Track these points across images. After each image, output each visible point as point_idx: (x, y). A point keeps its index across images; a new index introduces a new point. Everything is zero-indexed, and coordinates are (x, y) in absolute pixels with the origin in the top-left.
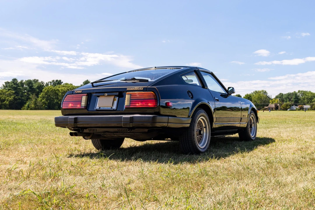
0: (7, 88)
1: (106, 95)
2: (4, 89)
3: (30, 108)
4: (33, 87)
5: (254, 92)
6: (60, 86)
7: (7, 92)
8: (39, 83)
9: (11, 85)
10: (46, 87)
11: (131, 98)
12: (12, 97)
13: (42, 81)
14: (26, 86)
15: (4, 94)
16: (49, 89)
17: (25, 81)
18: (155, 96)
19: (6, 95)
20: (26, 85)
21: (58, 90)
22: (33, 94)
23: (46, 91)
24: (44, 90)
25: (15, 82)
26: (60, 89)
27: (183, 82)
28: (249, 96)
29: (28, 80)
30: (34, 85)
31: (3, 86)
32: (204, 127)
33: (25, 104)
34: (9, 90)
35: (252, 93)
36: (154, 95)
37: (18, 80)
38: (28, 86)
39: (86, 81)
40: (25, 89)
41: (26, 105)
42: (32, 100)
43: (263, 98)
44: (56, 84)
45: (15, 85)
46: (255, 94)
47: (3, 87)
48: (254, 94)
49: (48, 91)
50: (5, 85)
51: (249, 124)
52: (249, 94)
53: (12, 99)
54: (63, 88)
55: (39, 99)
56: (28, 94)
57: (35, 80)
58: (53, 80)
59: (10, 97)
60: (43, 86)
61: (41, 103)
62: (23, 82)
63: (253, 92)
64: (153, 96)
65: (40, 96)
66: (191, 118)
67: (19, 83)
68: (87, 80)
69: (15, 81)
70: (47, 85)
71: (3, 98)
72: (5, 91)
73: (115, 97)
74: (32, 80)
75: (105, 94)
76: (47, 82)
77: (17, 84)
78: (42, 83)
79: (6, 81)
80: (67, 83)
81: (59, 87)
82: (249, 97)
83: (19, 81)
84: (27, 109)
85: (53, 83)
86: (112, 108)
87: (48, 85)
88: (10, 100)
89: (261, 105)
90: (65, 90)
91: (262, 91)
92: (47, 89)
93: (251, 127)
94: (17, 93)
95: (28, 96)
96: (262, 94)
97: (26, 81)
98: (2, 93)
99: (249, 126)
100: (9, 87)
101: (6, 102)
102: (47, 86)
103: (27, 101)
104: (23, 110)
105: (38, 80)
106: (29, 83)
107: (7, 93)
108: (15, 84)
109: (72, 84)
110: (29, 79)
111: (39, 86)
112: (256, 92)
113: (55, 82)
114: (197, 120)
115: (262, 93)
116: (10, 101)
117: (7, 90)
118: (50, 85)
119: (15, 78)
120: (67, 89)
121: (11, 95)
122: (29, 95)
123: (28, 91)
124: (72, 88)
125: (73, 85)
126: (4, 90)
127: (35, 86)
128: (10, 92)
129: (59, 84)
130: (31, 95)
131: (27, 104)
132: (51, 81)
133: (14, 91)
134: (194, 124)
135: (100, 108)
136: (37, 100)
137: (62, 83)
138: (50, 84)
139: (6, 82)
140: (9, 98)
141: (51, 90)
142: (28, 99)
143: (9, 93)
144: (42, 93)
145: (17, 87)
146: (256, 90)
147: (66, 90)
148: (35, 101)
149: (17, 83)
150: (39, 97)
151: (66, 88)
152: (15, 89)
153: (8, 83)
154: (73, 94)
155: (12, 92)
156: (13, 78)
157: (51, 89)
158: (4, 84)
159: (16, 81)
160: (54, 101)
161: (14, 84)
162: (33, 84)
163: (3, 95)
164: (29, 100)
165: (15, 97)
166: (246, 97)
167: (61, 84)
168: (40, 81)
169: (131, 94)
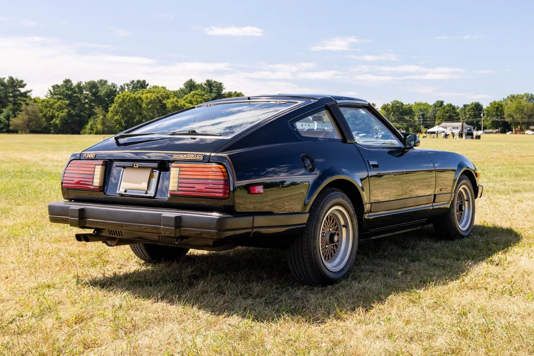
0: (55, 96)
1: (136, 166)
2: (52, 97)
3: (94, 131)
4: (99, 94)
5: (508, 97)
6: (143, 91)
7: (56, 103)
8: (108, 86)
9: (62, 90)
10: (121, 94)
11: (180, 176)
12: (65, 112)
13: (114, 83)
14: (88, 92)
15: (51, 106)
16: (125, 97)
17: (84, 84)
18: (225, 174)
19: (54, 109)
20: (86, 91)
21: (140, 98)
22: (99, 107)
23: (120, 100)
24: (116, 98)
25: (68, 86)
26: (144, 96)
27: (296, 135)
28: (499, 105)
29: (90, 82)
30: (100, 89)
31: (49, 92)
32: (344, 226)
33: (86, 124)
34: (59, 99)
35: (505, 100)
36: (223, 172)
37: (72, 82)
38: (91, 93)
39: (189, 81)
40: (86, 98)
41: (88, 126)
42: (98, 117)
43: (526, 109)
44: (137, 87)
45: (68, 91)
46: (511, 101)
47: (49, 95)
48: (509, 102)
49: (124, 100)
50: (52, 91)
51: (456, 202)
52: (497, 102)
53: (64, 115)
54: (149, 95)
55: (110, 115)
56: (90, 106)
57: (101, 80)
58: (131, 80)
59: (62, 112)
60: (116, 91)
61: (113, 121)
62: (82, 85)
63: (506, 97)
64: (221, 174)
65: (110, 109)
66: (309, 212)
67: (74, 87)
68: (191, 80)
69: (67, 84)
70: (122, 89)
71: (51, 114)
72: (52, 101)
73: (152, 172)
74: (96, 81)
75: (134, 164)
76: (122, 85)
77: (72, 89)
78: (114, 86)
79: (54, 84)
80: (157, 85)
81: (143, 94)
82: (497, 108)
83: (75, 83)
84: (91, 133)
85: (132, 87)
86: (146, 193)
87: (124, 90)
88: (61, 116)
89: (524, 123)
90: (152, 98)
91: (525, 94)
92: (121, 98)
93: (461, 209)
94: (72, 105)
95: (91, 111)
96: (526, 100)
97: (86, 83)
98: (48, 105)
99: (456, 207)
100: (60, 94)
101: (54, 120)
102: (122, 92)
103: (90, 120)
104: (84, 134)
105: (106, 81)
106: (93, 86)
107: (56, 105)
108: (68, 88)
109: (165, 88)
110: (92, 80)
111: (109, 91)
112: (513, 97)
113: (135, 84)
114: (323, 215)
115: (525, 98)
116: (62, 119)
117: (55, 100)
118: (126, 90)
119: (67, 79)
120: (155, 96)
121: (63, 109)
122: (93, 107)
123: (91, 101)
124: (165, 94)
125: (167, 89)
126: (51, 99)
127: (103, 91)
128: (61, 102)
129: (143, 88)
130: (96, 108)
131: (90, 123)
132: (129, 83)
133: (67, 102)
134: (316, 224)
135: (126, 191)
136: (105, 116)
137: (148, 85)
138: (126, 87)
139: (54, 86)
140: (59, 114)
141: (128, 98)
142: (92, 114)
143: (60, 106)
144: (113, 105)
145: (72, 94)
146: (513, 94)
147: (154, 98)
148: (103, 119)
149: (72, 87)
150: (109, 111)
151: (154, 94)
152: (69, 97)
153: (58, 86)
154: (80, 159)
155: (65, 104)
156: (65, 80)
157: (128, 96)
158: (51, 89)
159: (69, 84)
160: (135, 118)
161: (66, 90)
162: (98, 88)
163: (49, 108)
164: (92, 118)
165: (70, 111)
166: (491, 106)
167: (146, 88)
168: (109, 83)
169: (180, 167)
